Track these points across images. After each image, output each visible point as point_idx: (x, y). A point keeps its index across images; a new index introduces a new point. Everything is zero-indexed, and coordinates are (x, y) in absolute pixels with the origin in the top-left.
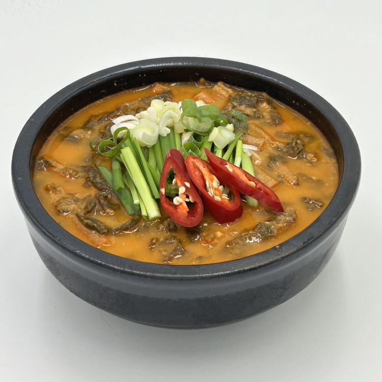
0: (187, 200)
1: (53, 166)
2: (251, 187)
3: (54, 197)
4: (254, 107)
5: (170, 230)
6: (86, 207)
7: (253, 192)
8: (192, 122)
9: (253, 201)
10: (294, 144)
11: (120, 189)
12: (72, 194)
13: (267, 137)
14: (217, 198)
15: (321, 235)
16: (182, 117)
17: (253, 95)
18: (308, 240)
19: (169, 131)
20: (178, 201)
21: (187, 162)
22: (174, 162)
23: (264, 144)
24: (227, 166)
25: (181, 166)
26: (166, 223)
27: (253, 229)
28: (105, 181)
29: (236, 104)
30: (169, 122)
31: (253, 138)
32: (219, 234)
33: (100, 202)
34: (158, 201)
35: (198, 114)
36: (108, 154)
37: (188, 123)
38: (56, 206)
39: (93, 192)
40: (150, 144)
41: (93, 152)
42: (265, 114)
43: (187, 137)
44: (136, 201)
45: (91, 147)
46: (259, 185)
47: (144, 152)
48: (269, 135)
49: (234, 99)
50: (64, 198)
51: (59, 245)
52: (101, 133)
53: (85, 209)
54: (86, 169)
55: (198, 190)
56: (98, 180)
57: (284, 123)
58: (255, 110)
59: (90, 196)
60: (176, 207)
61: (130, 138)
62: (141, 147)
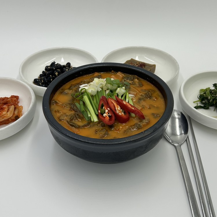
0: (109, 115)
1: (58, 103)
2: (133, 110)
3: (58, 115)
4: (132, 80)
5: (102, 126)
6: (70, 118)
7: (133, 112)
8: (109, 86)
9: (133, 115)
10: (148, 94)
11: (83, 111)
12: (65, 113)
13: (138, 91)
14: (120, 114)
15: (160, 127)
16: (106, 84)
17: (132, 76)
18: (155, 129)
19: (101, 89)
20: (105, 115)
21: (109, 101)
22: (103, 101)
23: (137, 94)
24: (124, 102)
25: (106, 102)
26: (101, 123)
27: (134, 126)
28: (78, 108)
29: (125, 80)
30: (101, 86)
31: (132, 92)
32: (121, 127)
33: (75, 116)
34: (97, 116)
35: (112, 83)
36: (78, 98)
37: (108, 86)
38: (59, 118)
39: (73, 112)
40: (94, 94)
41: (73, 98)
42: (136, 83)
43: (107, 92)
44: (89, 116)
45: (72, 96)
46: (136, 109)
47: (92, 97)
48: (139, 91)
49: (125, 78)
50: (62, 115)
51: (60, 132)
52: (75, 91)
53: (70, 119)
54: (70, 104)
55: (113, 111)
56: (75, 108)
57: (144, 86)
58: (132, 82)
59: (72, 114)
60: (104, 117)
61: (86, 92)
62: (91, 96)
